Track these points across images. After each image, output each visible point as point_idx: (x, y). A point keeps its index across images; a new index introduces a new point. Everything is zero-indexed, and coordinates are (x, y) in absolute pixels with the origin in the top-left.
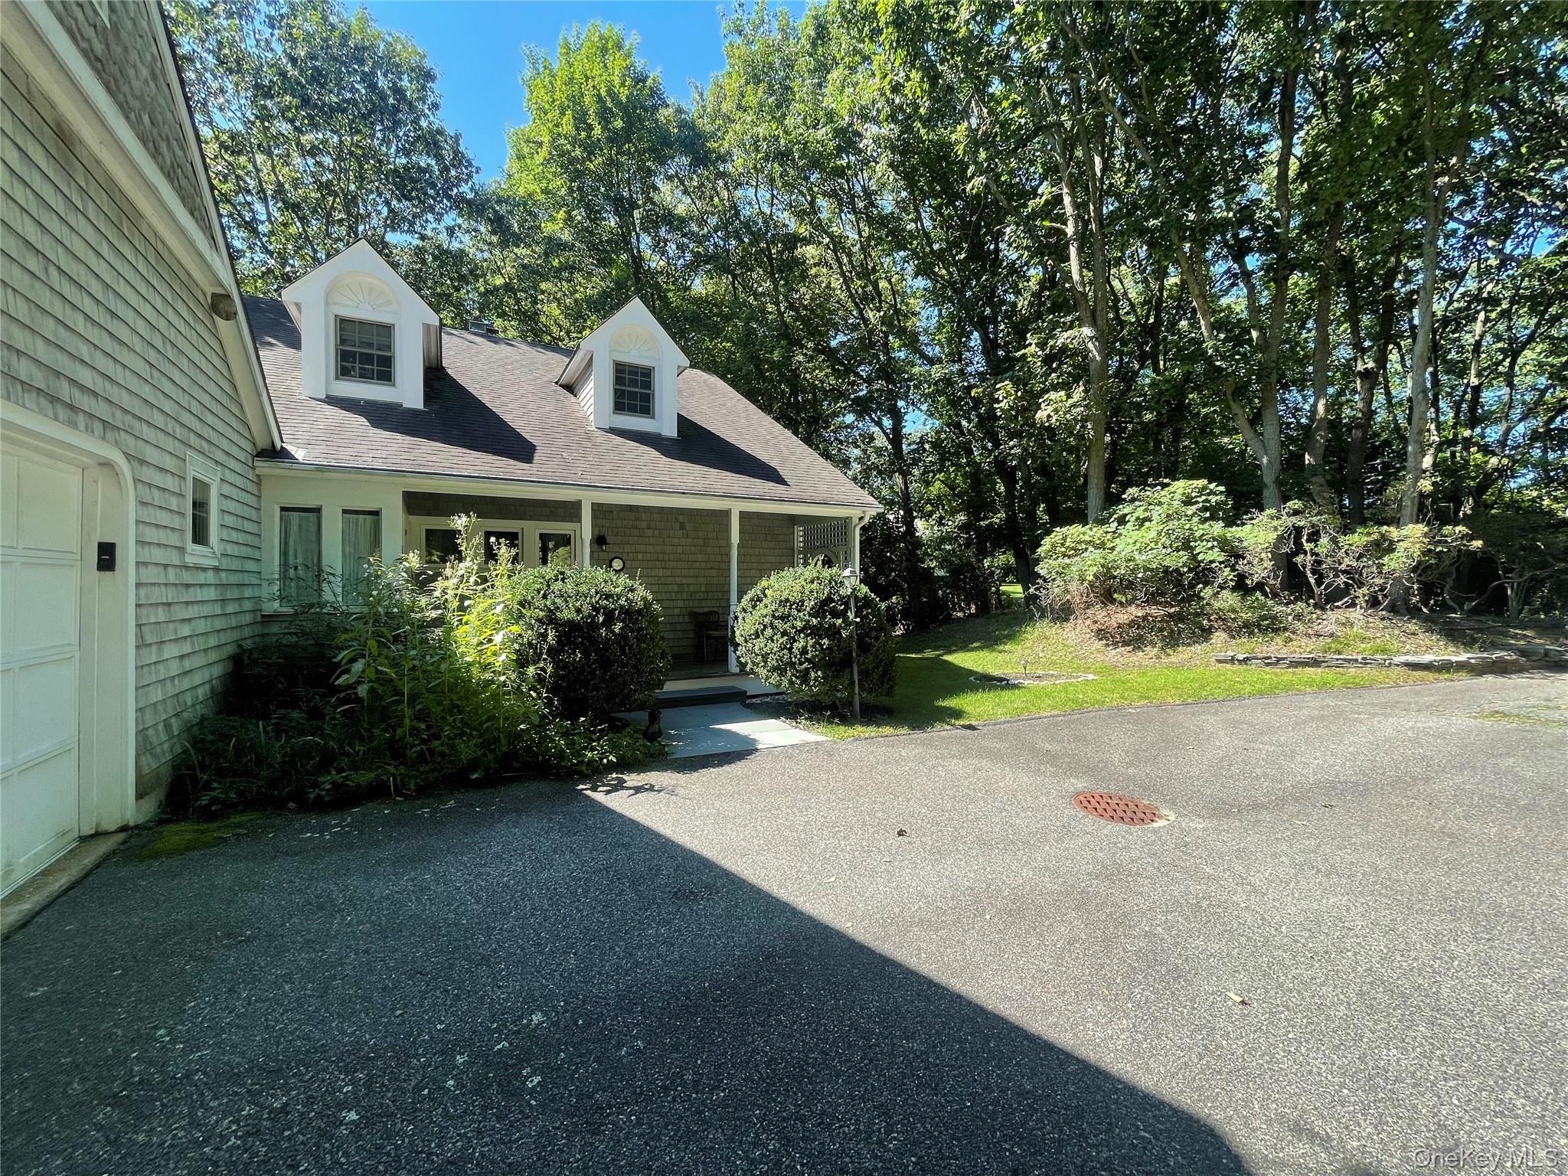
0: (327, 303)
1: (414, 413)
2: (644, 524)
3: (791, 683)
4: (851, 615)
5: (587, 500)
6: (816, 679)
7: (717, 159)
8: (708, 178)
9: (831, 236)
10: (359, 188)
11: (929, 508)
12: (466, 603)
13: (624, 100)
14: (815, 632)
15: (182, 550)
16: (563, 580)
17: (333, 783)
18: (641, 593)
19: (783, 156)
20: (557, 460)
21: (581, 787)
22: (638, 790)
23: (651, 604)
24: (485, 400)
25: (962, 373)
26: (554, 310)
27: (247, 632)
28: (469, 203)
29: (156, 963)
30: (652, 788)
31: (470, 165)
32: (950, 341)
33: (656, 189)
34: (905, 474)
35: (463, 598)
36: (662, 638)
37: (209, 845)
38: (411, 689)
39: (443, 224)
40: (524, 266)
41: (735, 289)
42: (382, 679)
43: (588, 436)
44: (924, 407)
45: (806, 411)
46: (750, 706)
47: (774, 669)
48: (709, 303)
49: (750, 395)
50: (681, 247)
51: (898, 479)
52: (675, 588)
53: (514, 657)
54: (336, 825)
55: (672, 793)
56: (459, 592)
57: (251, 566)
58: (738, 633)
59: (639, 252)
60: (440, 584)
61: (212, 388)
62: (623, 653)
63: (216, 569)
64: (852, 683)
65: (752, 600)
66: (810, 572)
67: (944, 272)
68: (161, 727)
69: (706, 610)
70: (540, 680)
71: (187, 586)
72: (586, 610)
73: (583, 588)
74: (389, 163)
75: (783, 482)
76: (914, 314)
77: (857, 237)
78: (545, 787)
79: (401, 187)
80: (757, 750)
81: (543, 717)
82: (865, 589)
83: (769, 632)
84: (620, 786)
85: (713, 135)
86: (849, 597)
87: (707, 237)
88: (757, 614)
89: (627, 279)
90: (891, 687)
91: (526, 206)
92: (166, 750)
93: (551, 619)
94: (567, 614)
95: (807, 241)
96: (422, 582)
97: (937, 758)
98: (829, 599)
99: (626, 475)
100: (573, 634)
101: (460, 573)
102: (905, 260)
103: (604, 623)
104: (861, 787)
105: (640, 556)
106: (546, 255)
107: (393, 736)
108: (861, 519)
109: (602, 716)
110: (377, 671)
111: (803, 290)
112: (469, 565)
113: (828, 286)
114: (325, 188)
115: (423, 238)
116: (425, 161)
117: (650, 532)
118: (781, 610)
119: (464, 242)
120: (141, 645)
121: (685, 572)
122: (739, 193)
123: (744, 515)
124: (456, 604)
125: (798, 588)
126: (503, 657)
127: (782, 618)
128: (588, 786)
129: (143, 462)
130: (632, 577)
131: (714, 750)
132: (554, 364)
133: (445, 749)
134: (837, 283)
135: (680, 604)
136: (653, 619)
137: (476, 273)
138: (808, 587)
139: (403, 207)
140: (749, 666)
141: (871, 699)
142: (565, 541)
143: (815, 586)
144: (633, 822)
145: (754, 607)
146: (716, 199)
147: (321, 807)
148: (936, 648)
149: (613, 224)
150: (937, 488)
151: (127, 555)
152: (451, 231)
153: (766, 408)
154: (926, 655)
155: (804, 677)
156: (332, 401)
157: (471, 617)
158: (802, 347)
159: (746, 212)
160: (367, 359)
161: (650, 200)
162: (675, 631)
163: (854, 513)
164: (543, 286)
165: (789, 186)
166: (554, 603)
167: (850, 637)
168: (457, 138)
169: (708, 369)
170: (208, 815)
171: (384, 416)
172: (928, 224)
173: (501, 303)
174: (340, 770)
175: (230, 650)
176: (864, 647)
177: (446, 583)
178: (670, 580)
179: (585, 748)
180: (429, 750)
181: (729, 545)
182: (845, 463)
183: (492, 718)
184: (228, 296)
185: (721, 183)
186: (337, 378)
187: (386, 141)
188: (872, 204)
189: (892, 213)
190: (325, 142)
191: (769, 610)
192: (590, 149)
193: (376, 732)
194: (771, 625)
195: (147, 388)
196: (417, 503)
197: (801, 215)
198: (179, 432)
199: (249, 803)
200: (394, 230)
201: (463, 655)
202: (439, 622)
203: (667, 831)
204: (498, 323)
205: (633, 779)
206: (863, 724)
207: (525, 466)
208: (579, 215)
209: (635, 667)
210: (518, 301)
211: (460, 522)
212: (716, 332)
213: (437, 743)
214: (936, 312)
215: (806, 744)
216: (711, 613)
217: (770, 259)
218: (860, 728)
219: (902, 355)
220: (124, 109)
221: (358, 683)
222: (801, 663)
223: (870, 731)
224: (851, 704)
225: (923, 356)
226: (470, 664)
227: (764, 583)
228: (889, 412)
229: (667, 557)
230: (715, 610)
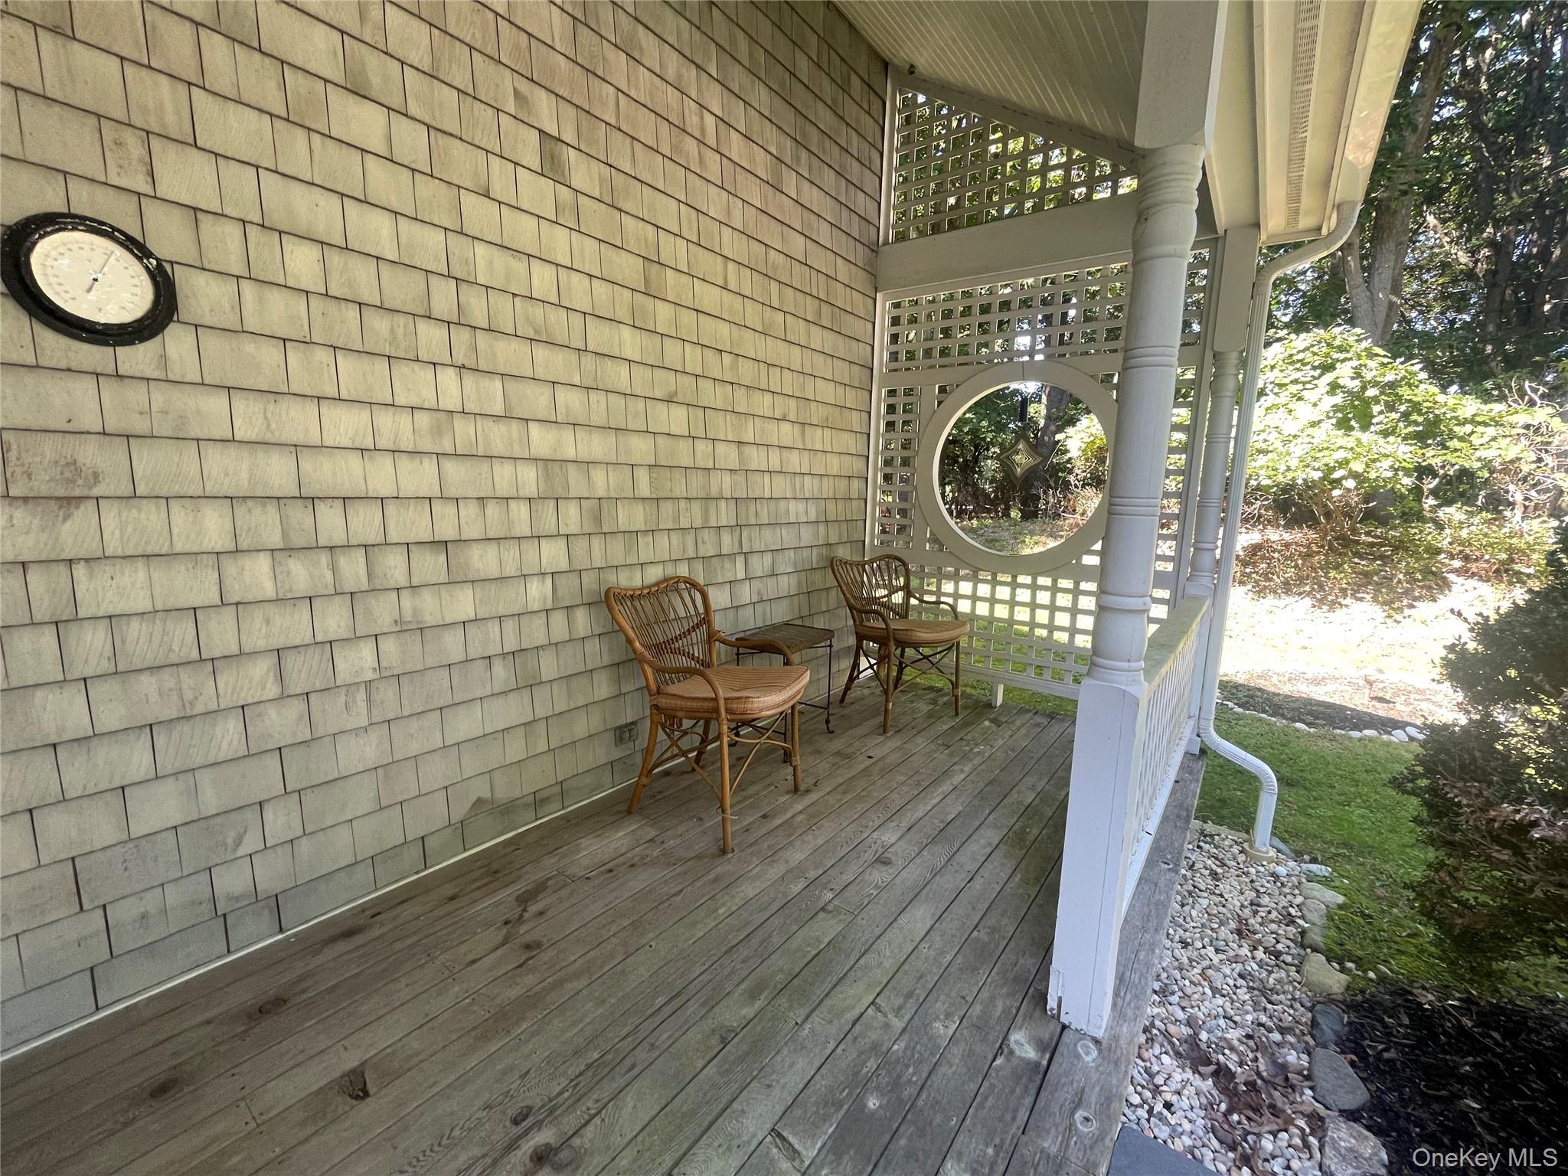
52: (529, 478)
69: (654, 574)
121: (570, 401)
135: (553, 554)
162: (531, 685)
178: (499, 438)
216: (671, 585)
229: (477, 307)
230: (683, 571)
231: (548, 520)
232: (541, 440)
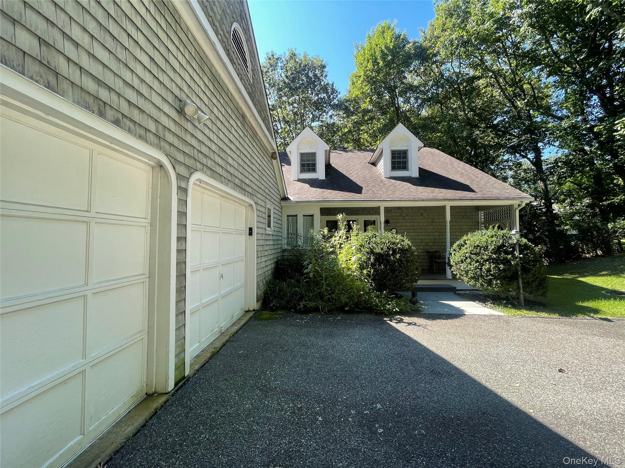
0: (298, 149)
1: (322, 181)
2: (404, 215)
3: (482, 285)
4: (517, 253)
5: (383, 206)
6: (496, 284)
7: (433, 56)
8: (428, 66)
9: (493, 72)
10: (304, 111)
11: (562, 197)
12: (342, 246)
13: (392, 47)
14: (496, 261)
15: (265, 229)
16: (375, 237)
17: (303, 305)
18: (407, 242)
19: (465, 43)
20: (371, 192)
21: (385, 319)
22: (409, 324)
23: (411, 247)
24: (344, 173)
25: (585, 121)
26: (366, 136)
27: (279, 255)
28: (337, 105)
29: (265, 351)
30: (415, 324)
31: (337, 92)
32: (574, 105)
33: (405, 78)
34: (544, 181)
35: (341, 244)
36: (416, 261)
37: (273, 319)
38: (325, 275)
39: (328, 115)
40: (355, 123)
41: (442, 109)
42: (316, 271)
43: (382, 181)
44: (557, 144)
45: (481, 157)
46: (458, 294)
47: (472, 278)
48: (429, 118)
49: (451, 154)
50: (417, 99)
51: (541, 184)
52: (419, 241)
53: (359, 266)
54: (305, 319)
55: (425, 327)
56: (340, 242)
57: (280, 234)
58: (451, 261)
59: (398, 105)
60: (333, 239)
61: (272, 181)
62: (400, 267)
63: (273, 235)
64: (519, 288)
65: (459, 245)
66: (490, 232)
67: (569, 69)
68: (261, 281)
69: (434, 250)
70: (369, 276)
71: (267, 240)
72: (385, 249)
73: (383, 240)
74: (312, 100)
75: (472, 191)
76: (547, 96)
77: (508, 68)
78: (371, 317)
79: (316, 106)
80: (465, 315)
81: (370, 290)
82: (525, 241)
83: (469, 260)
84: (401, 321)
85: (431, 47)
86: (515, 244)
87: (428, 91)
88: (462, 252)
89: (394, 117)
90: (545, 292)
91: (356, 101)
92: (263, 289)
93: (372, 252)
94: (378, 250)
95: (479, 78)
96: (327, 238)
97: (582, 334)
98: (503, 245)
99: (398, 195)
100: (380, 258)
101: (340, 235)
102: (541, 70)
103: (392, 254)
104: (530, 342)
105: (403, 228)
106: (363, 116)
107: (320, 291)
108: (519, 205)
109: (392, 292)
110: (315, 269)
111: (478, 101)
112: (342, 232)
113: (492, 96)
114: (295, 114)
115: (322, 122)
116: (323, 95)
117: (407, 218)
118: (475, 250)
119: (336, 120)
120: (258, 257)
121: (424, 234)
122: (443, 67)
123: (452, 208)
124: (338, 246)
125: (484, 240)
126: (355, 266)
127: (475, 254)
128: (389, 319)
129: (258, 204)
130: (403, 236)
131: (442, 312)
132: (368, 156)
133: (336, 297)
134: (497, 93)
135: (422, 247)
136: (412, 253)
137: (339, 129)
138: (490, 240)
139: (317, 113)
140: (458, 275)
141: (531, 297)
142: (374, 223)
143: (494, 239)
144: (409, 337)
145: (460, 249)
146: (432, 74)
147: (300, 312)
148: (571, 274)
149: (387, 98)
150: (568, 185)
151: (255, 231)
152: (331, 117)
153: (460, 159)
154: (565, 277)
155: (490, 283)
156: (299, 180)
157: (343, 251)
158: (479, 127)
159: (447, 74)
160: (308, 165)
161: (403, 83)
162: (421, 259)
163: (515, 203)
164: (362, 128)
165: (468, 57)
166: (373, 246)
167: (517, 264)
168: (333, 85)
169: (430, 146)
170: (272, 310)
171: (314, 183)
172: (555, 47)
173: (347, 138)
174: (306, 301)
175: (275, 260)
176: (525, 270)
177: (335, 239)
179: (386, 304)
180: (331, 297)
181: (445, 222)
182: (505, 179)
183: (351, 288)
184: (275, 153)
185: (434, 66)
186: (300, 173)
187: (312, 93)
188: (518, 48)
189: (531, 49)
190: (295, 99)
191: (468, 250)
192: (378, 72)
193: (315, 289)
194: (470, 257)
195: (259, 183)
196: (325, 211)
197: (475, 67)
198: (265, 194)
199: (283, 308)
200: (314, 122)
201: (341, 264)
202: (333, 252)
203: (425, 344)
204: (346, 145)
205: (406, 319)
206: (527, 309)
207: (359, 195)
208: (374, 98)
209: (405, 273)
210: (353, 136)
211: (340, 217)
212: (434, 130)
213: (334, 295)
214: (563, 92)
215: (492, 315)
216: (436, 251)
217: (460, 91)
218: (525, 312)
219: (539, 120)
220: (255, 105)
221: (310, 272)
222: (487, 276)
223: (533, 314)
224: (518, 299)
225: (554, 117)
226: (343, 268)
227: (465, 238)
228: (533, 150)
229: (415, 228)
230: (438, 250)
231: (421, 244)
232: (420, 237)
